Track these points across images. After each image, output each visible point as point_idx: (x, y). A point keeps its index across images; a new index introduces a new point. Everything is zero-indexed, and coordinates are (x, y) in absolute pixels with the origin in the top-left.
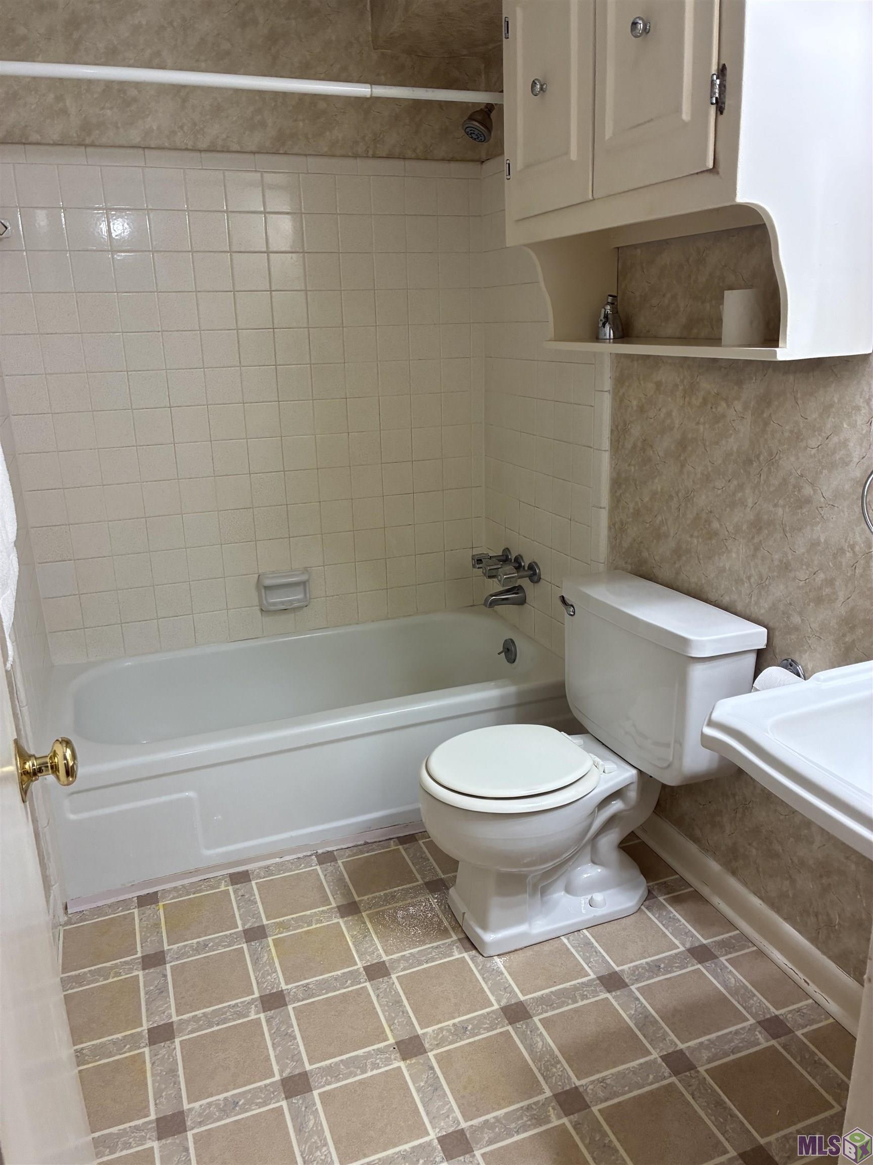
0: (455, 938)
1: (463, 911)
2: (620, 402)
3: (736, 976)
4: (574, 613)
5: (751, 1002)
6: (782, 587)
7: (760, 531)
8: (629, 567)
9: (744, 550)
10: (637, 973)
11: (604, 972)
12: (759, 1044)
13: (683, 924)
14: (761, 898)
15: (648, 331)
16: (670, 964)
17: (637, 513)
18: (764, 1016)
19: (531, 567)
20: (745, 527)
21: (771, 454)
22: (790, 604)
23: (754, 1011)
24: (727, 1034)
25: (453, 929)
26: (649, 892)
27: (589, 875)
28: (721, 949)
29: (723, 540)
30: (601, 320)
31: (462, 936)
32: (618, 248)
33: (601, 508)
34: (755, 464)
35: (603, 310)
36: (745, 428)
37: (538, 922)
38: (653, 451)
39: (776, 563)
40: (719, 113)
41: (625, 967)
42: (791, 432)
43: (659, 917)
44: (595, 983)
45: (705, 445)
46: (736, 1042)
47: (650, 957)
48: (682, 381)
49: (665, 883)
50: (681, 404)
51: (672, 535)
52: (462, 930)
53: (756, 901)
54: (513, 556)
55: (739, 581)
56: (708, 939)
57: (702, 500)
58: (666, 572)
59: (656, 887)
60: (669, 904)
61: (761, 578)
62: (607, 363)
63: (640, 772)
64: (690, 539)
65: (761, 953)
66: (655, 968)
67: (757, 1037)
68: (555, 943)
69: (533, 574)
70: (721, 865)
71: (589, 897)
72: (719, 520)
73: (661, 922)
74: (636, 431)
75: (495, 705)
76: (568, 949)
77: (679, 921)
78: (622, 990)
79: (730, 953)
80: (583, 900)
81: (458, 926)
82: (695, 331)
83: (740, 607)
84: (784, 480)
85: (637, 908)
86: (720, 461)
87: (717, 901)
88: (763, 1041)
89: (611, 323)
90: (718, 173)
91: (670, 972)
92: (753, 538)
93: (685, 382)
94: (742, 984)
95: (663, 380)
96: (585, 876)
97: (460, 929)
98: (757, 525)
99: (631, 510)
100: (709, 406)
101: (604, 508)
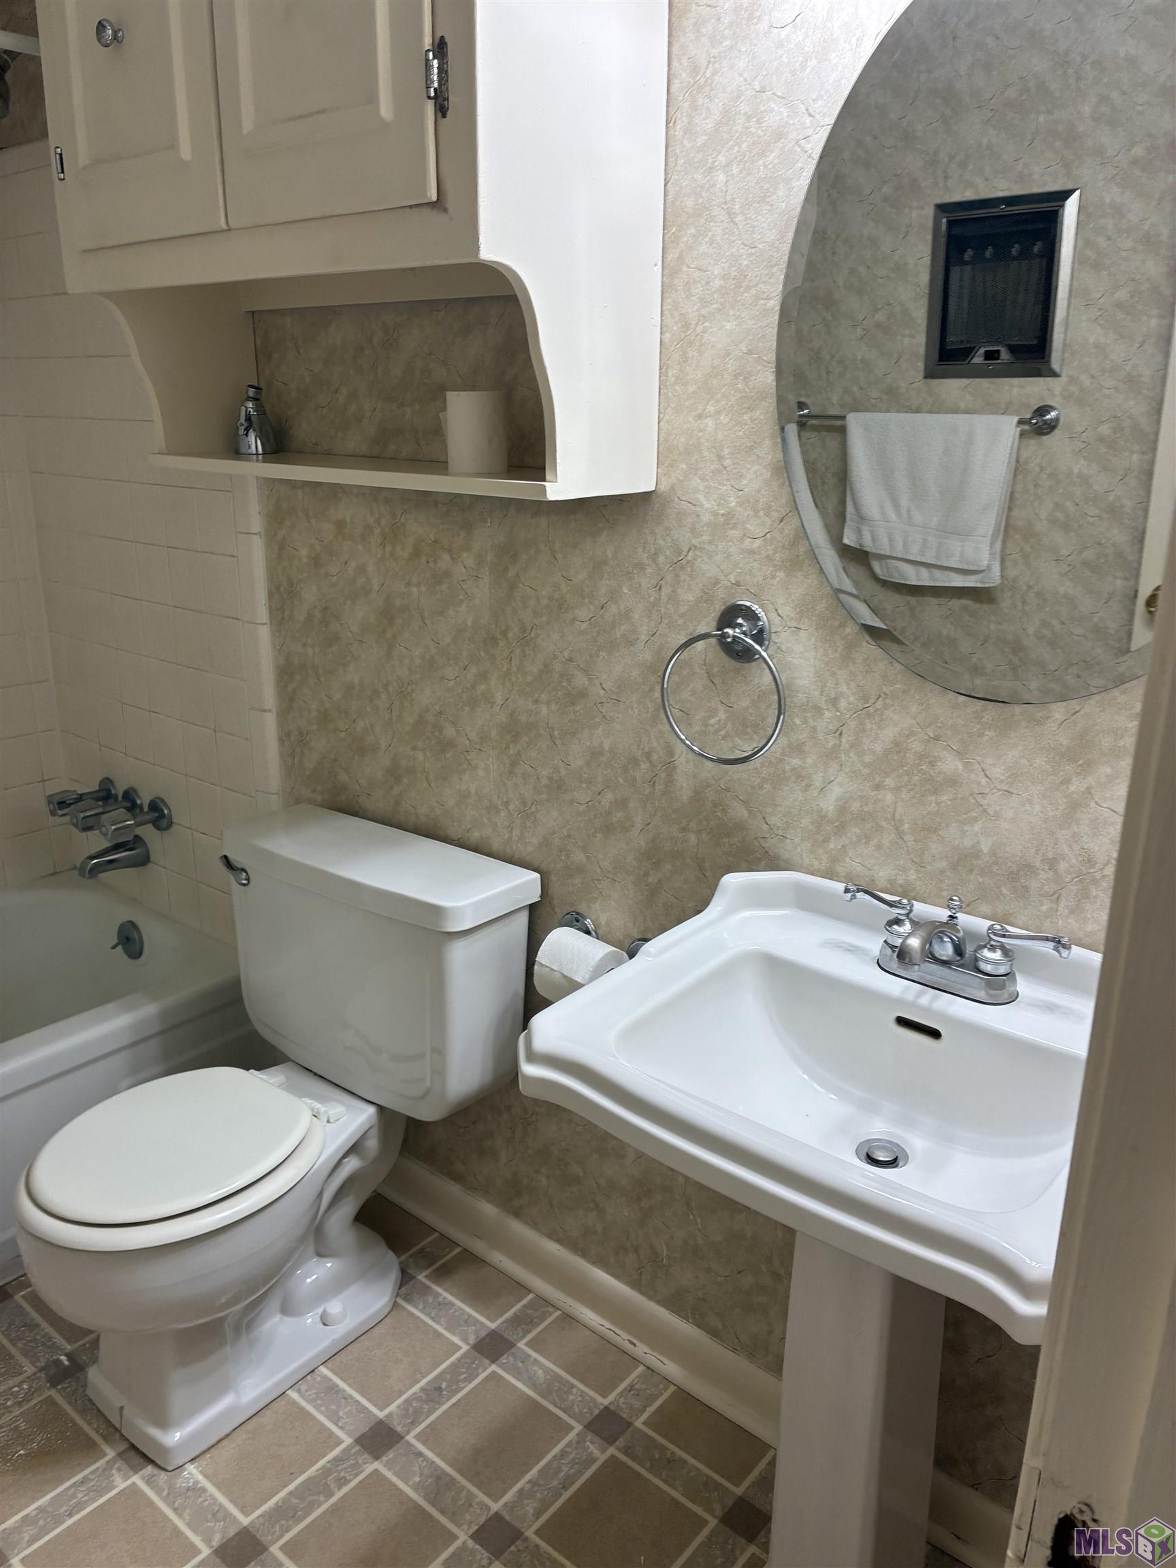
0: (111, 1453)
1: (119, 1405)
2: (279, 551)
3: (544, 1365)
4: (248, 879)
5: (571, 1397)
6: (555, 814)
7: (516, 738)
8: (319, 798)
9: (496, 766)
10: (411, 1410)
11: (364, 1428)
12: (594, 1460)
13: (460, 1308)
14: (559, 1241)
15: (316, 444)
16: (455, 1376)
17: (325, 718)
18: (591, 1413)
19: (155, 806)
20: (494, 733)
21: (523, 629)
22: (569, 836)
23: (577, 1410)
24: (550, 1462)
25: (106, 1439)
26: (403, 1272)
27: (315, 1276)
28: (516, 1329)
29: (462, 753)
30: (242, 425)
31: (123, 1446)
32: (253, 312)
33: (264, 711)
34: (501, 644)
35: (243, 408)
36: (482, 592)
37: (249, 1381)
38: (341, 624)
39: (544, 781)
40: (439, 115)
41: (392, 1408)
42: (551, 598)
43: (424, 1307)
44: (354, 1451)
45: (423, 618)
46: (565, 1469)
47: (424, 1377)
48: (378, 521)
49: (422, 1250)
50: (379, 556)
51: (383, 747)
52: (122, 1436)
53: (553, 1247)
54: (120, 789)
55: (492, 809)
56: (496, 1320)
57: (426, 696)
58: (379, 801)
59: (411, 1260)
60: (434, 1283)
61: (524, 803)
62: (253, 492)
63: (381, 1109)
64: (411, 753)
65: (568, 1318)
66: (434, 1394)
67: (590, 1451)
68: (281, 1403)
69: (159, 815)
70: (497, 1206)
71: (320, 1310)
72: (454, 724)
73: (428, 1315)
74: (310, 594)
75: (125, 1042)
76: (302, 1409)
77: (453, 1305)
78: (395, 1448)
79: (529, 1332)
80: (311, 1319)
81: (112, 1432)
82: (392, 447)
83: (496, 845)
84: (546, 666)
85: (392, 1304)
86: (448, 640)
87: (499, 1259)
88: (600, 1453)
89: (257, 429)
90: (445, 210)
91: (456, 1392)
92: (507, 748)
93: (383, 522)
94: (553, 1374)
95: (348, 520)
96: (309, 1280)
97: (117, 1435)
98: (513, 730)
99: (314, 714)
100: (424, 559)
101: (270, 711)
